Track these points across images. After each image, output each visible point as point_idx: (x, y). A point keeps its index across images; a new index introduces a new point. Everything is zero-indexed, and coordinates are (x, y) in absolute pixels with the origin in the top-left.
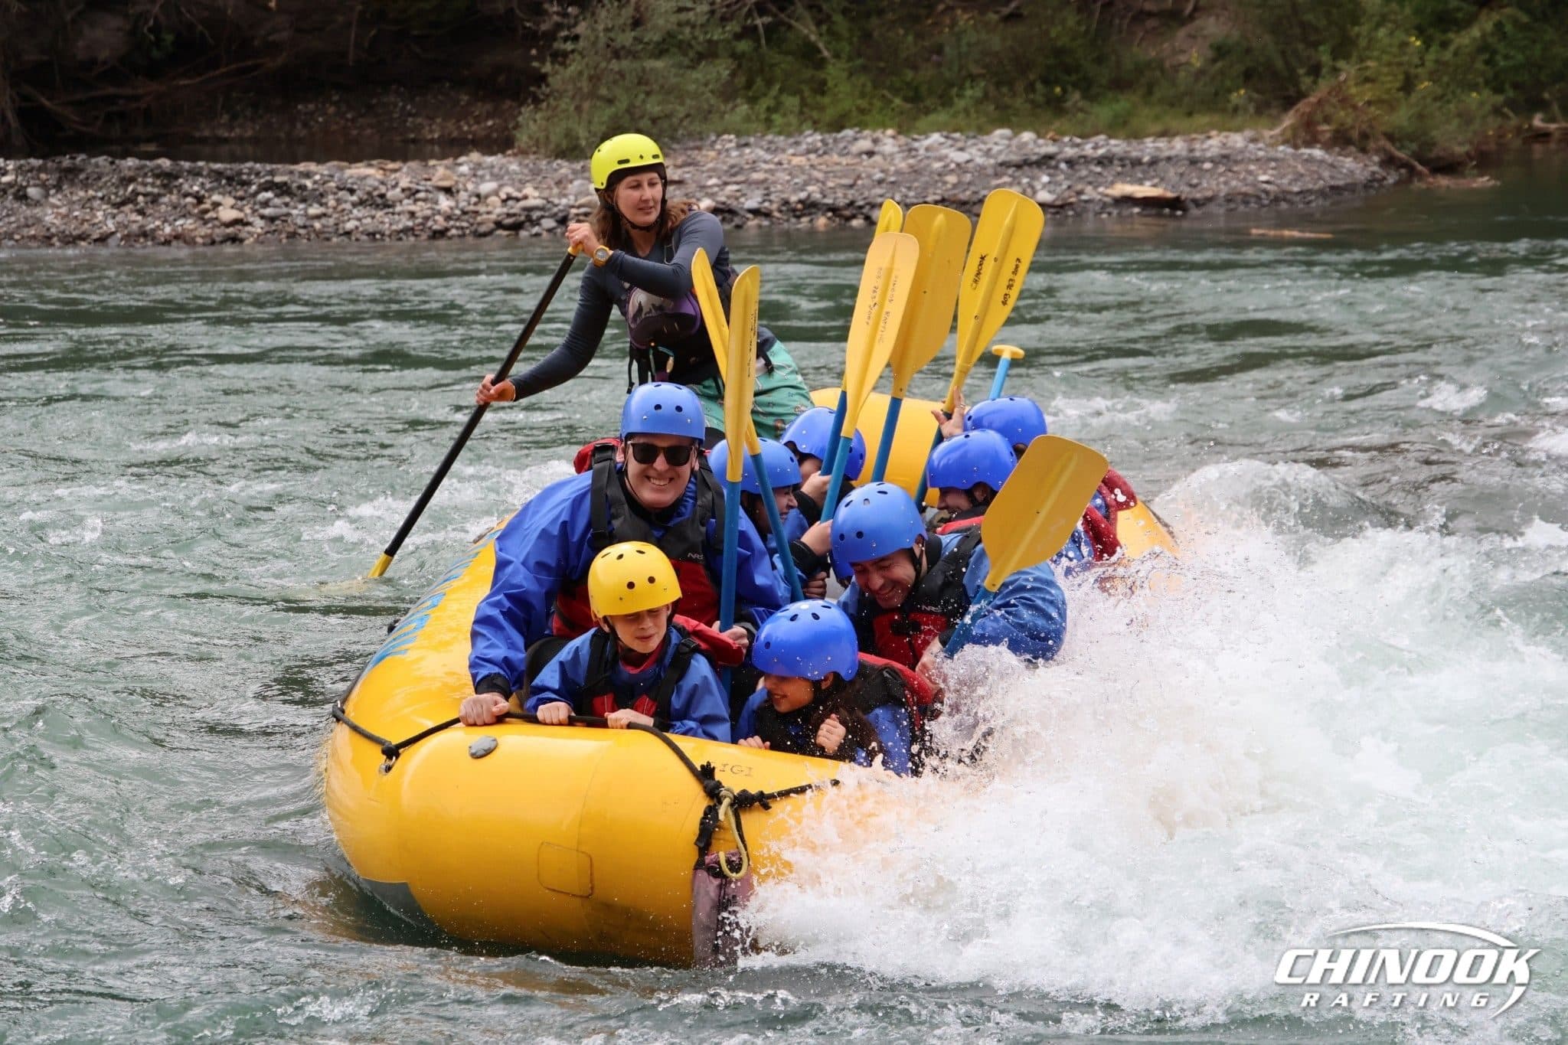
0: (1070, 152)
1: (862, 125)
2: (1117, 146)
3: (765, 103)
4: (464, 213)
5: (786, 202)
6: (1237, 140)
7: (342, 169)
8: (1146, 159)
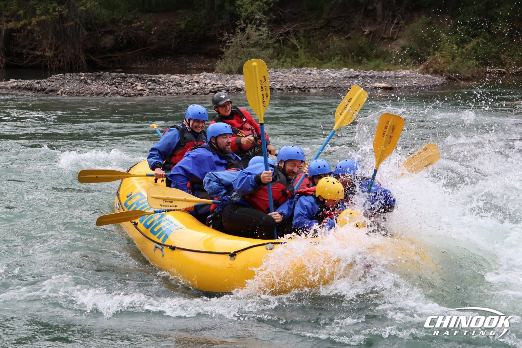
0: (363, 74)
1: (308, 66)
2: (376, 73)
3: (282, 60)
4: (202, 88)
5: (287, 87)
6: (408, 72)
7: (170, 76)
8: (383, 77)
